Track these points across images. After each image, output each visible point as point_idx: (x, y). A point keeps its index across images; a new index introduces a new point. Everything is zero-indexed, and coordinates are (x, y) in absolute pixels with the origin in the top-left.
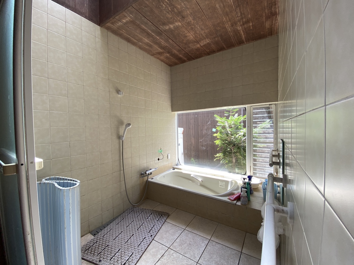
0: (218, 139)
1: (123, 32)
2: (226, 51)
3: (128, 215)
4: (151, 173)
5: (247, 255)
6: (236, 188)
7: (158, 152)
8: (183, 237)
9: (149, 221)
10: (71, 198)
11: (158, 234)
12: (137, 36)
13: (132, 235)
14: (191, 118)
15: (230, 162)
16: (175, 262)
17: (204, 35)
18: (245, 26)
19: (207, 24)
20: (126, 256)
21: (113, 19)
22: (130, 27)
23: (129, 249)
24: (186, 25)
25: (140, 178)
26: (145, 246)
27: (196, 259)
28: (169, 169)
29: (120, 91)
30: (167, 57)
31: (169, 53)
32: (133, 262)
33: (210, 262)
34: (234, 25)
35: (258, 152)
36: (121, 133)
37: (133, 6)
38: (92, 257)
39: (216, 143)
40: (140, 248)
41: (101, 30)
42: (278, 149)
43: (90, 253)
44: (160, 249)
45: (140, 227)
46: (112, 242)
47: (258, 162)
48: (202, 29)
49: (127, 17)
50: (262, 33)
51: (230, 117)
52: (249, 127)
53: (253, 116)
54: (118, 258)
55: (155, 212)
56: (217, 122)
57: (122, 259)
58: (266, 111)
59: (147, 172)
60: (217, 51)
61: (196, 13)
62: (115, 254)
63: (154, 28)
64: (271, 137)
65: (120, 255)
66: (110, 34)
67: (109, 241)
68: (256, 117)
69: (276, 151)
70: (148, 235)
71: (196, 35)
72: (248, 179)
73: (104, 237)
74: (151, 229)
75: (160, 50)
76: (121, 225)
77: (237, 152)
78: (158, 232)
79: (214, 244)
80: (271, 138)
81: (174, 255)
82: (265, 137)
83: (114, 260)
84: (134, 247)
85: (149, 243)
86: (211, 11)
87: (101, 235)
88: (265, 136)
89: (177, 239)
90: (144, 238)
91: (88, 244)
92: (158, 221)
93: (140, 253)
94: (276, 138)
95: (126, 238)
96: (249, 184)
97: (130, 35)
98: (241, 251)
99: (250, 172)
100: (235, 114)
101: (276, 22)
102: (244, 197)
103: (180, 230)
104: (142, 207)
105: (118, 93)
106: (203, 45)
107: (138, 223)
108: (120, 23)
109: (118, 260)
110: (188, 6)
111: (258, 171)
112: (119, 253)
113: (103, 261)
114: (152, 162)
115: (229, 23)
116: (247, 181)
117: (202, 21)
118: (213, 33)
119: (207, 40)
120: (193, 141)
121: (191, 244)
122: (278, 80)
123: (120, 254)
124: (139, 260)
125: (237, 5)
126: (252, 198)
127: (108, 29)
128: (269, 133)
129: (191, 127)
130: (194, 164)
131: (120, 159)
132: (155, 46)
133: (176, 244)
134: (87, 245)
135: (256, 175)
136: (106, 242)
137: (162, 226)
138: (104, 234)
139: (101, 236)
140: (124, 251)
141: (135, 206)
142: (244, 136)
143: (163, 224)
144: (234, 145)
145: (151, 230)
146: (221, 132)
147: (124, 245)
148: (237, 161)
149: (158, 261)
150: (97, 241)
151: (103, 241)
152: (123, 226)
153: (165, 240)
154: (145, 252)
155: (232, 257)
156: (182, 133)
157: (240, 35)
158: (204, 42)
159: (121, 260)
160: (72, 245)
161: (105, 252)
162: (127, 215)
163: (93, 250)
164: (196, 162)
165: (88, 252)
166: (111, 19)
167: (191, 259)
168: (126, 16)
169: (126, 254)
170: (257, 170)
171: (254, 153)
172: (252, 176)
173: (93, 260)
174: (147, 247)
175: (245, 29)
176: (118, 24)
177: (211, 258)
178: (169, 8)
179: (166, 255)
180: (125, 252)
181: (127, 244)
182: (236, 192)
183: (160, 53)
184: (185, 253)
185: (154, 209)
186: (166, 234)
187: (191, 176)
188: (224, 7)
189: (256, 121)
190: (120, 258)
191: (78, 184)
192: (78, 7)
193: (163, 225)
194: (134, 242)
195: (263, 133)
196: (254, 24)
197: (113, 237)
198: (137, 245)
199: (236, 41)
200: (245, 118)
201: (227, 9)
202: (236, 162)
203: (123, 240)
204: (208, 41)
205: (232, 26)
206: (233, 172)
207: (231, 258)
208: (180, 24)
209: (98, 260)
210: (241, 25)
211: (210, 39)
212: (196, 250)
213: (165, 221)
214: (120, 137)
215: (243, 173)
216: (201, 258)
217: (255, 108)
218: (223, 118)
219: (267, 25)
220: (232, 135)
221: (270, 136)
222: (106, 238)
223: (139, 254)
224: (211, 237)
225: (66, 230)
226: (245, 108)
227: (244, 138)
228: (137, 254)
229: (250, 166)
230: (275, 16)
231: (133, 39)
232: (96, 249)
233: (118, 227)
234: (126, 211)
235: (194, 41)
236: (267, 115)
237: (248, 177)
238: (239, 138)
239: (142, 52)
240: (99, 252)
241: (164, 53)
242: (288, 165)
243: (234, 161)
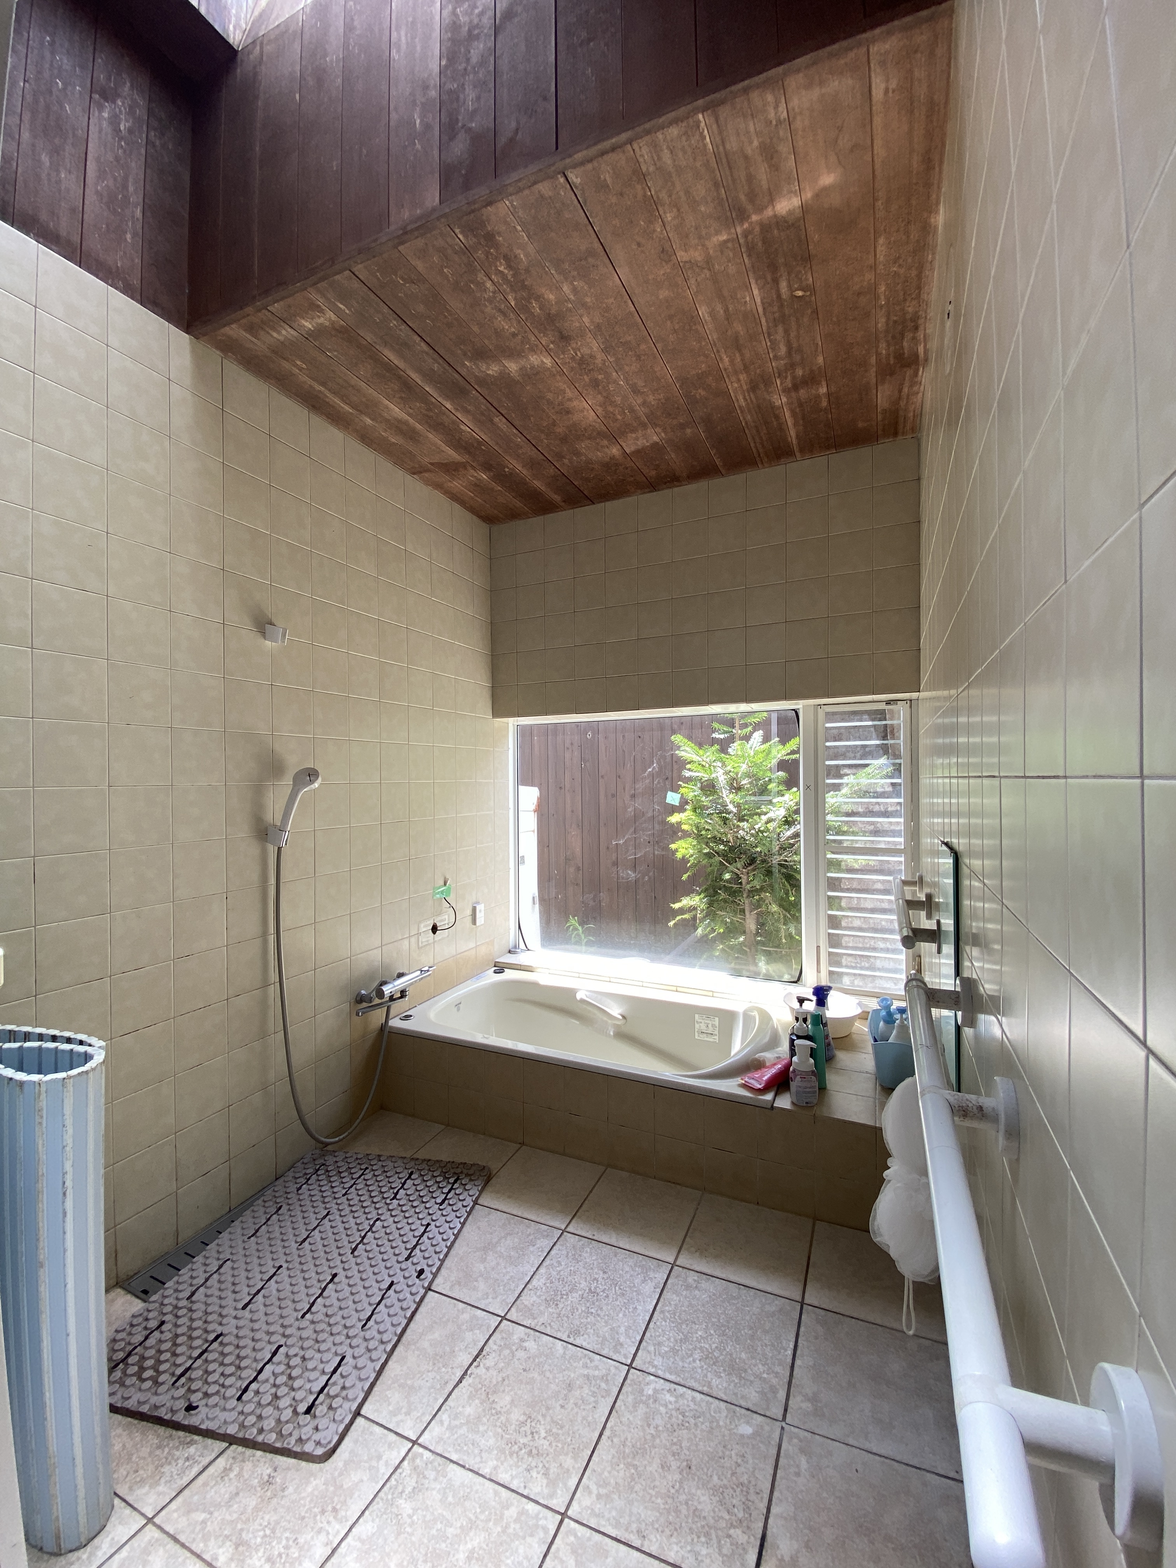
0: (686, 834)
1: (298, 370)
2: (722, 480)
3: (299, 1189)
4: (403, 994)
5: (822, 1312)
6: (767, 1039)
7: (434, 894)
8: (559, 1263)
9: (404, 1208)
10: (69, 1122)
11: (447, 1263)
12: (358, 391)
13: (332, 1280)
14: (568, 744)
15: (733, 930)
16: (536, 1375)
17: (641, 411)
18: (803, 393)
19: (658, 374)
20: (313, 1375)
21: (259, 311)
22: (329, 350)
23: (324, 1341)
24: (572, 369)
25: (355, 1017)
26: (395, 1320)
27: (623, 1351)
28: (476, 971)
29: (271, 624)
30: (478, 486)
31: (487, 467)
32: (350, 1396)
33: (682, 1359)
34: (762, 386)
35: (848, 890)
36: (273, 813)
37: (354, 269)
38: (149, 1394)
39: (676, 850)
40: (372, 1333)
41: (193, 351)
42: (921, 878)
43: (135, 1378)
44: (464, 1327)
45: (363, 1238)
46: (236, 1318)
47: (846, 928)
48: (636, 391)
49: (322, 311)
50: (860, 425)
51: (735, 748)
52: (812, 788)
53: (828, 744)
54: (274, 1385)
55: (424, 1166)
56: (682, 764)
57: (293, 1390)
58: (874, 726)
59: (387, 990)
60: (688, 477)
61: (617, 329)
62: (260, 1371)
63: (436, 367)
64: (892, 828)
65: (283, 1373)
66: (234, 371)
67: (220, 1315)
68: (835, 747)
69: (913, 883)
70: (402, 1270)
71: (611, 409)
72: (814, 998)
73: (194, 1298)
74: (417, 1244)
75: (452, 454)
76: (269, 1239)
77: (762, 889)
78: (446, 1255)
79: (690, 1280)
80: (894, 833)
81: (530, 1345)
82: (872, 827)
83: (256, 1399)
84: (345, 1332)
85: (414, 1306)
86: (677, 327)
87: (176, 1291)
88: (872, 823)
89: (536, 1277)
90: (385, 1285)
91: (120, 1336)
92: (441, 1204)
93: (374, 1355)
94: (914, 833)
95: (302, 1296)
96: (818, 1020)
97: (323, 384)
98: (799, 1298)
99: (818, 971)
100: (751, 733)
101: (915, 389)
102: (804, 1075)
103: (544, 1237)
104: (360, 1148)
105: (263, 633)
106: (633, 448)
107: (352, 1221)
108: (289, 330)
109: (276, 1397)
110: (588, 300)
111: (847, 967)
112: (279, 1363)
113: (207, 1405)
114: (406, 942)
115: (743, 377)
116: (810, 1006)
117: (638, 357)
118: (678, 408)
119: (650, 431)
120: (576, 844)
121: (598, 1290)
122: (916, 609)
123: (282, 1368)
124: (373, 1385)
125: (777, 315)
126: (832, 1080)
127: (228, 348)
128: (886, 814)
129: (568, 785)
130: (578, 942)
131: (264, 934)
132: (431, 436)
133: (535, 1298)
134: (114, 1341)
135: (841, 983)
136: (206, 1322)
137: (463, 1224)
138: (191, 1285)
139: (181, 1295)
140: (302, 1353)
141: (330, 1148)
142: (788, 822)
143: (468, 1216)
144: (752, 861)
145: (415, 1247)
146: (700, 807)
147: (299, 1329)
148: (763, 925)
149: (460, 1381)
150: (163, 1323)
151: (192, 1320)
152: (279, 1242)
153: (482, 1285)
154: (400, 1348)
155: (768, 1326)
156: (533, 807)
157: (782, 427)
158: (637, 439)
159: (293, 1394)
160: (72, 1339)
161: (211, 1367)
162: (293, 1188)
163: (149, 1363)
164: (587, 932)
165: (124, 1372)
166: (249, 310)
167: (604, 1353)
168: (319, 306)
169: (310, 1365)
170: (844, 962)
171: (830, 894)
172: (830, 988)
173: (156, 1407)
174: (403, 1325)
175: (801, 405)
176: (279, 333)
177: (685, 1339)
178: (510, 297)
179: (495, 1347)
180: (304, 1359)
181: (313, 1322)
182: (768, 1056)
183: (450, 468)
184: (577, 1333)
185: (420, 1155)
186: (483, 1260)
187: (579, 996)
188: (728, 316)
189: (837, 766)
190: (286, 1384)
191: (99, 1057)
192: (94, 244)
193: (466, 1220)
194: (341, 1308)
195: (864, 815)
196: (833, 389)
197: (238, 1296)
198: (360, 1320)
199: (763, 446)
200: (793, 752)
201: (739, 327)
202: (757, 929)
203: (290, 1303)
204: (655, 438)
205: (753, 388)
206: (748, 974)
207: (766, 1332)
208: (548, 361)
209: (182, 1404)
210: (786, 391)
211: (664, 430)
212: (621, 1315)
213: (476, 1203)
214: (266, 829)
215: (786, 977)
216: (644, 1344)
217: (834, 714)
218: (706, 751)
219: (883, 397)
220: (741, 819)
221: (891, 823)
222: (206, 1304)
223: (372, 1361)
224: (679, 1252)
225: (44, 1275)
226: (796, 712)
227: (789, 833)
228: (361, 1363)
229: (818, 947)
230: (913, 367)
231: (337, 401)
232: (163, 1357)
233: (258, 1250)
234: (291, 1174)
235: (599, 433)
236: (878, 742)
237: (814, 994)
238: (768, 830)
239: (369, 456)
240: (179, 1371)
241: (469, 468)
242: (976, 940)
243: (751, 925)
